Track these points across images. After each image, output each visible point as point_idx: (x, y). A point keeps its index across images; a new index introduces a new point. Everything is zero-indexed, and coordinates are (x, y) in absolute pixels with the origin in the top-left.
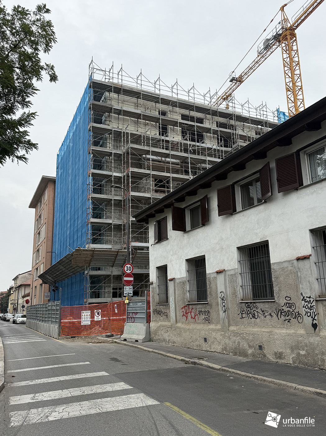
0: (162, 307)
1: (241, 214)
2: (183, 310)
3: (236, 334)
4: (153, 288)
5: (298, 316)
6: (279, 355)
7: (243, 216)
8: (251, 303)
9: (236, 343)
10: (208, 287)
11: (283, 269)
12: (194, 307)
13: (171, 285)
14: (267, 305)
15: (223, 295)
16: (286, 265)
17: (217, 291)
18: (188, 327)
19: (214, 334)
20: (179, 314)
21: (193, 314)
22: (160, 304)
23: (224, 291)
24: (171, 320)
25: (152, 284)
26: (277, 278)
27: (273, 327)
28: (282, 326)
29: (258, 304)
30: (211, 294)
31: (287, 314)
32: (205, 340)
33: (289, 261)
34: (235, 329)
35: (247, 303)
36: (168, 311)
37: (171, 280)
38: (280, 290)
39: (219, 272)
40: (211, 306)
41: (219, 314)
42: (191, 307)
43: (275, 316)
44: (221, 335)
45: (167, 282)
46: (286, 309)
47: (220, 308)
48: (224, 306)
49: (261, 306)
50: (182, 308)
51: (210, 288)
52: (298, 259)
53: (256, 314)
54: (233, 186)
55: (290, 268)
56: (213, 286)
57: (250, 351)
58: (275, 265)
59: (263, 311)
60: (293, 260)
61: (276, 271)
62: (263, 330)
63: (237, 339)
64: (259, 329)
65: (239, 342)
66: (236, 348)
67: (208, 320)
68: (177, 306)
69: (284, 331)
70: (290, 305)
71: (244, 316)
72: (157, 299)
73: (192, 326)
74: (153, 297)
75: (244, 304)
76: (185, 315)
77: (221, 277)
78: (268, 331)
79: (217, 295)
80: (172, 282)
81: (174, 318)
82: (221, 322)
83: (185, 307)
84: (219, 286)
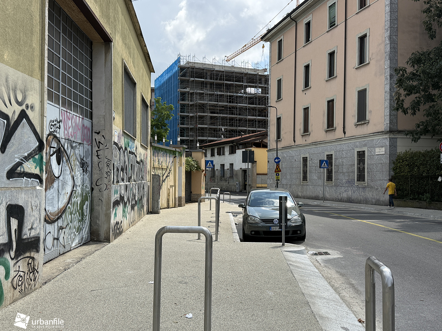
7: (221, 157)
19: (215, 185)
32: (213, 187)
38: (225, 175)
39: (217, 170)
49: (223, 178)
52: (228, 169)
54: (220, 148)
58: (225, 170)
69: (225, 184)
70: (226, 178)
75: (220, 178)
84: (217, 173)
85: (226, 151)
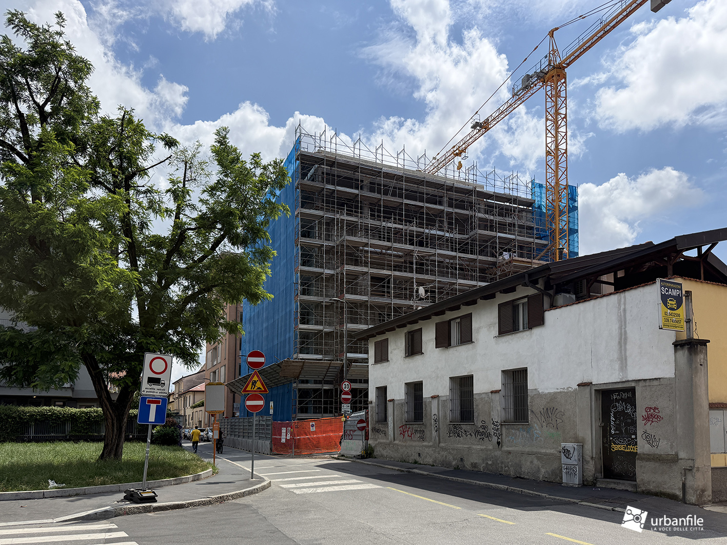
0: (381, 425)
1: (455, 349)
2: (401, 429)
3: (444, 449)
4: (372, 407)
5: (489, 435)
6: (474, 465)
7: (456, 350)
8: (457, 424)
9: (444, 457)
10: (424, 409)
11: (482, 399)
12: (411, 426)
13: (390, 406)
14: (468, 427)
15: (436, 417)
16: (483, 396)
17: (431, 413)
18: (404, 444)
19: (427, 449)
20: (397, 432)
21: (409, 433)
22: (378, 422)
23: (437, 414)
24: (389, 437)
25: (371, 402)
26: (477, 406)
27: (472, 444)
28: (478, 443)
29: (462, 426)
30: (426, 416)
31: (482, 434)
32: (419, 454)
33: (486, 393)
34: (444, 445)
35: (454, 424)
36: (386, 430)
37: (390, 401)
38: (478, 415)
39: (433, 397)
40: (426, 426)
41: (431, 433)
42: (408, 426)
43: (474, 435)
44: (433, 450)
45: (386, 403)
46: (481, 430)
47: (433, 428)
48: (436, 427)
49: (464, 427)
50: (400, 427)
51: (426, 410)
52: (492, 392)
53: (460, 434)
54: (449, 322)
55: (486, 399)
56: (428, 409)
57: (454, 463)
58: (477, 395)
59: (465, 431)
60: (489, 393)
61: (477, 400)
62: (465, 446)
63: (445, 453)
64: (461, 446)
65: (446, 456)
66: (443, 461)
67: (422, 438)
68: (395, 425)
69: (479, 447)
70: (484, 427)
71: (451, 435)
72: (375, 418)
73: (409, 443)
74: (372, 415)
75: (452, 425)
76: (403, 433)
77: (435, 402)
78: (468, 446)
79: (431, 416)
80: (392, 403)
81: (392, 436)
82: (433, 440)
83: (402, 426)
84: (433, 409)
85: (478, 329)
